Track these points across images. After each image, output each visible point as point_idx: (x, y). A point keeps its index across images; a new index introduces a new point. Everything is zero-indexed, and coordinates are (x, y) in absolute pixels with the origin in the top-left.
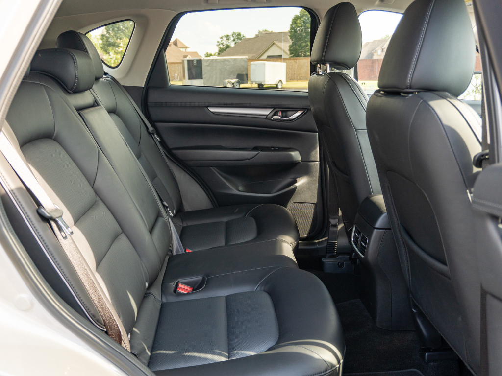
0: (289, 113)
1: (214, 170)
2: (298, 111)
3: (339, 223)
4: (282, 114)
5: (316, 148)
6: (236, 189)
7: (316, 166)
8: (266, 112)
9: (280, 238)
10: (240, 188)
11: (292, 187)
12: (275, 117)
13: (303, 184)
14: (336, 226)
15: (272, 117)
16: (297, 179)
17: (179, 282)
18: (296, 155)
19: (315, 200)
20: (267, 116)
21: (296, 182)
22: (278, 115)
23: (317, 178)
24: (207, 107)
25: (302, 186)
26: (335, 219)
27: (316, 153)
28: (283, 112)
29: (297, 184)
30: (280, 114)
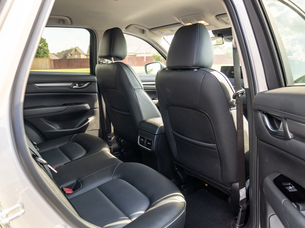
0: (82, 84)
1: (42, 120)
2: (86, 83)
3: (112, 137)
4: (78, 85)
5: (97, 101)
6: (56, 128)
7: (97, 110)
8: (70, 84)
9: (103, 150)
10: (58, 128)
11: (87, 123)
12: (74, 87)
13: (92, 120)
14: (111, 139)
15: (73, 87)
16: (89, 118)
17: (62, 187)
18: (87, 106)
19: (98, 128)
20: (70, 86)
21: (88, 120)
22: (76, 86)
23: (99, 117)
24: (34, 83)
25: (92, 122)
26: (110, 135)
27: (97, 104)
28: (78, 84)
29: (89, 121)
30: (77, 85)
